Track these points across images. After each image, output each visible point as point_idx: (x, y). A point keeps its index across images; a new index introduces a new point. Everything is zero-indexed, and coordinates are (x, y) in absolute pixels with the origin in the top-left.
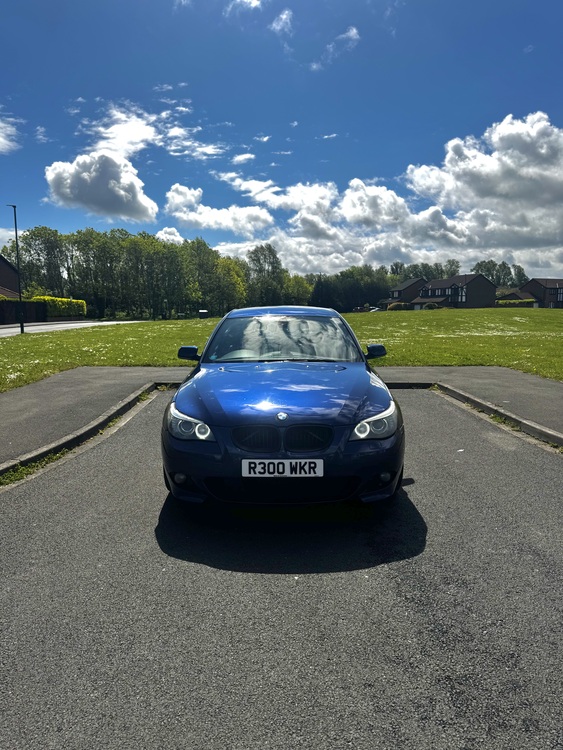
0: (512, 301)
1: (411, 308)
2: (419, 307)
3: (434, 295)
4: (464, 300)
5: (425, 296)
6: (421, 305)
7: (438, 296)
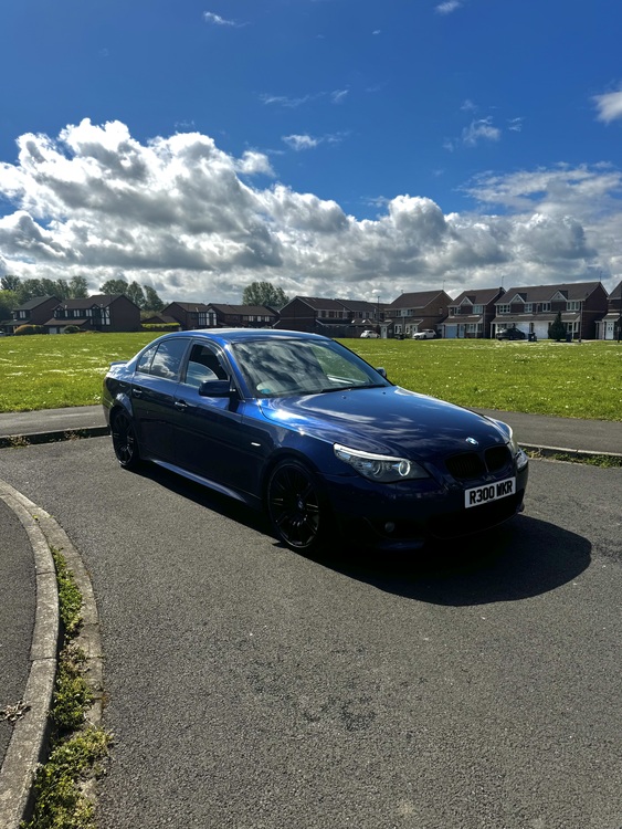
0: (158, 325)
1: (45, 331)
2: (55, 329)
3: (71, 317)
4: (108, 322)
5: (61, 316)
6: (58, 328)
7: (77, 318)
